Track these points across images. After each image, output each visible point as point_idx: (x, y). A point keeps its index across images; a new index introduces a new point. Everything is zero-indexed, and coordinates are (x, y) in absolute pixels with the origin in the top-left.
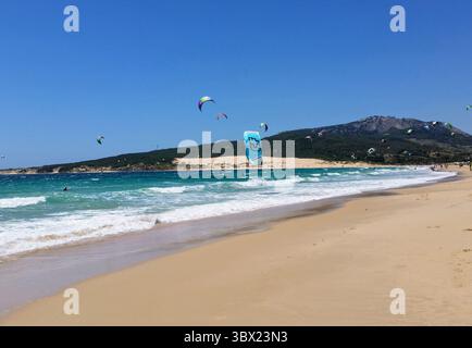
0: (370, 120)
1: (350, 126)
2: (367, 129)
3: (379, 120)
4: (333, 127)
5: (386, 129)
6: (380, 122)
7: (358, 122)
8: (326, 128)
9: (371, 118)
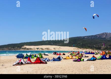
0: (103, 34)
1: (96, 36)
2: (102, 37)
3: (106, 34)
4: (90, 36)
5: (109, 37)
6: (107, 35)
7: (98, 35)
8: (87, 36)
9: (104, 33)
